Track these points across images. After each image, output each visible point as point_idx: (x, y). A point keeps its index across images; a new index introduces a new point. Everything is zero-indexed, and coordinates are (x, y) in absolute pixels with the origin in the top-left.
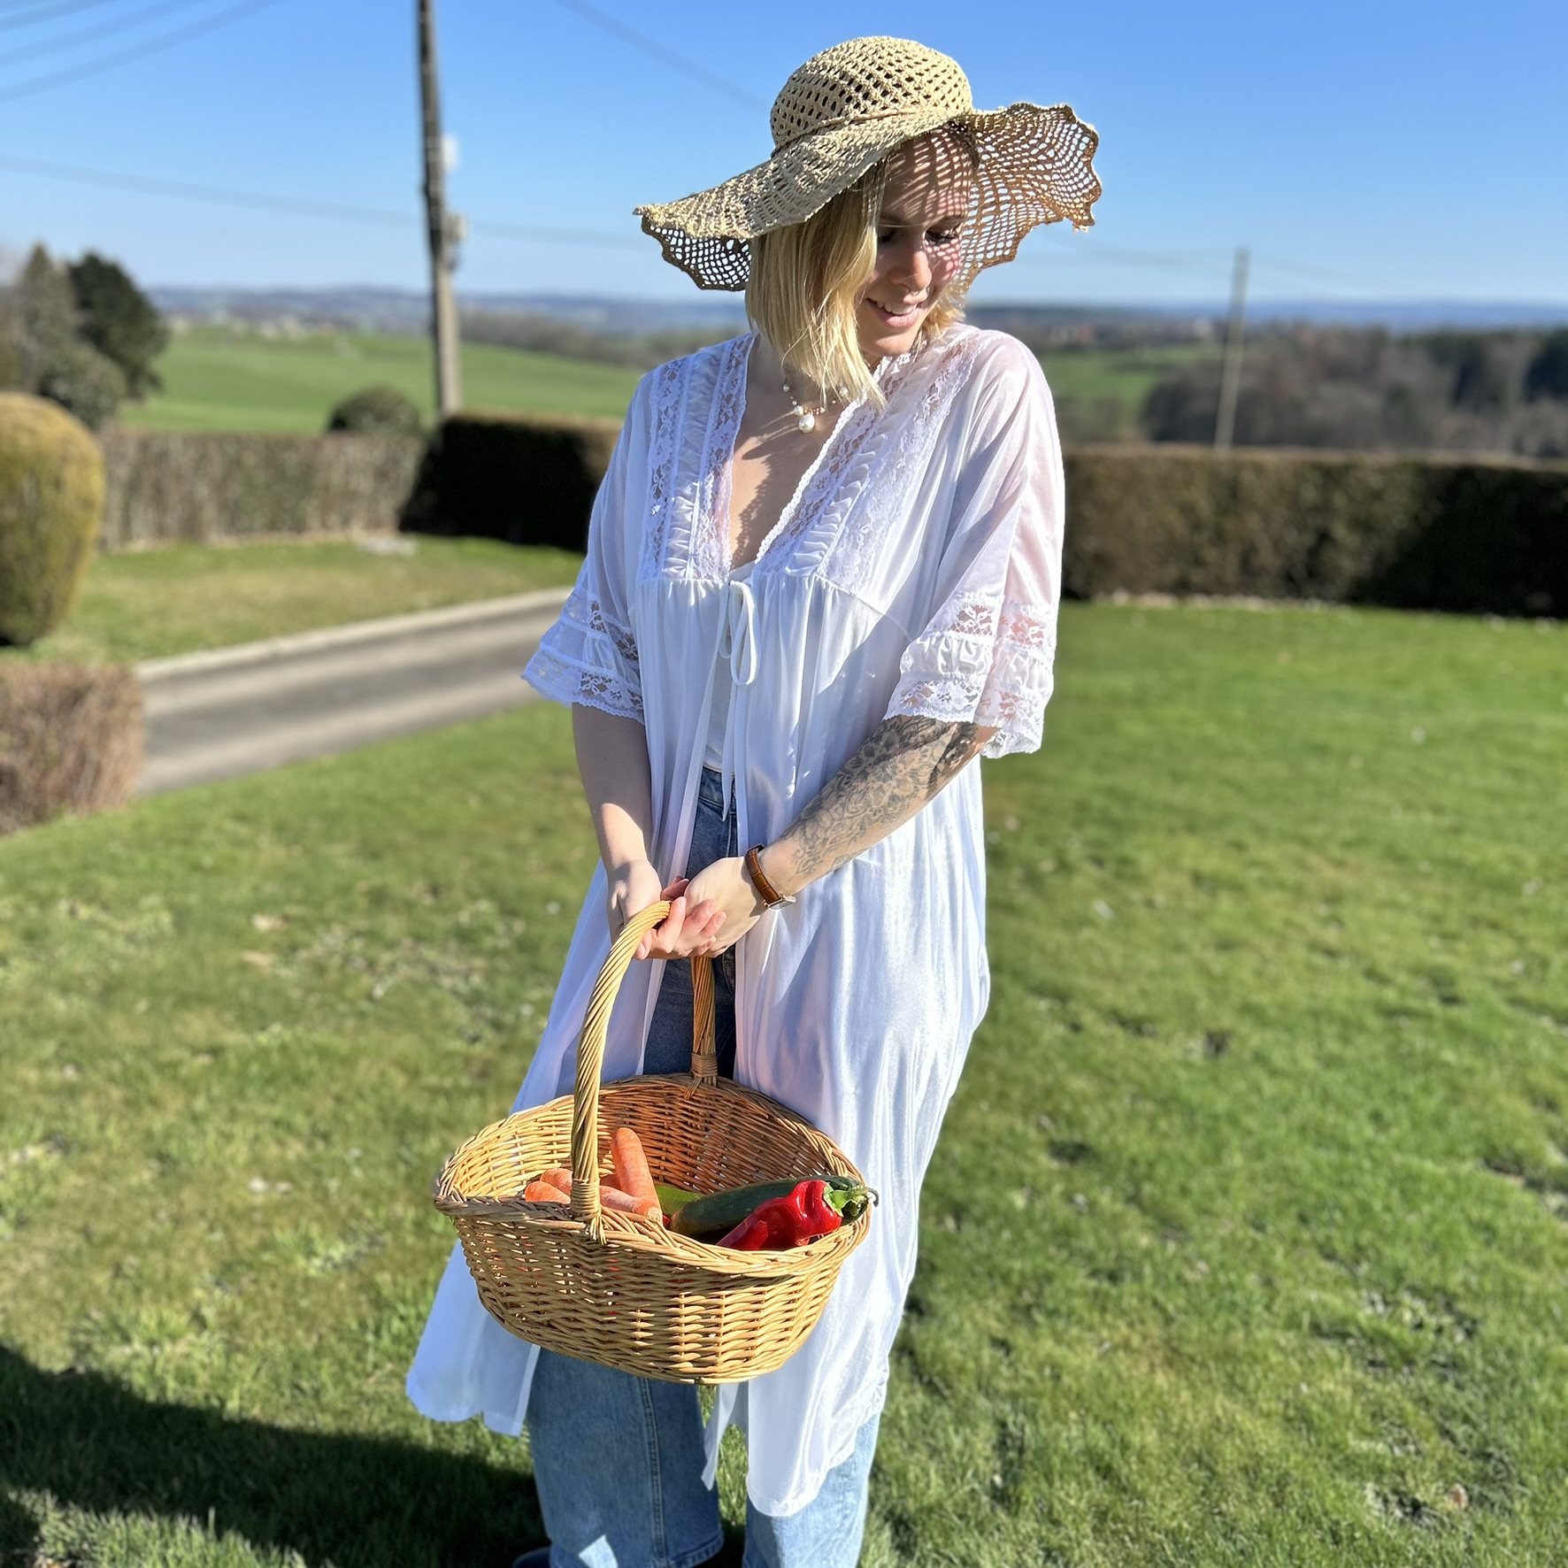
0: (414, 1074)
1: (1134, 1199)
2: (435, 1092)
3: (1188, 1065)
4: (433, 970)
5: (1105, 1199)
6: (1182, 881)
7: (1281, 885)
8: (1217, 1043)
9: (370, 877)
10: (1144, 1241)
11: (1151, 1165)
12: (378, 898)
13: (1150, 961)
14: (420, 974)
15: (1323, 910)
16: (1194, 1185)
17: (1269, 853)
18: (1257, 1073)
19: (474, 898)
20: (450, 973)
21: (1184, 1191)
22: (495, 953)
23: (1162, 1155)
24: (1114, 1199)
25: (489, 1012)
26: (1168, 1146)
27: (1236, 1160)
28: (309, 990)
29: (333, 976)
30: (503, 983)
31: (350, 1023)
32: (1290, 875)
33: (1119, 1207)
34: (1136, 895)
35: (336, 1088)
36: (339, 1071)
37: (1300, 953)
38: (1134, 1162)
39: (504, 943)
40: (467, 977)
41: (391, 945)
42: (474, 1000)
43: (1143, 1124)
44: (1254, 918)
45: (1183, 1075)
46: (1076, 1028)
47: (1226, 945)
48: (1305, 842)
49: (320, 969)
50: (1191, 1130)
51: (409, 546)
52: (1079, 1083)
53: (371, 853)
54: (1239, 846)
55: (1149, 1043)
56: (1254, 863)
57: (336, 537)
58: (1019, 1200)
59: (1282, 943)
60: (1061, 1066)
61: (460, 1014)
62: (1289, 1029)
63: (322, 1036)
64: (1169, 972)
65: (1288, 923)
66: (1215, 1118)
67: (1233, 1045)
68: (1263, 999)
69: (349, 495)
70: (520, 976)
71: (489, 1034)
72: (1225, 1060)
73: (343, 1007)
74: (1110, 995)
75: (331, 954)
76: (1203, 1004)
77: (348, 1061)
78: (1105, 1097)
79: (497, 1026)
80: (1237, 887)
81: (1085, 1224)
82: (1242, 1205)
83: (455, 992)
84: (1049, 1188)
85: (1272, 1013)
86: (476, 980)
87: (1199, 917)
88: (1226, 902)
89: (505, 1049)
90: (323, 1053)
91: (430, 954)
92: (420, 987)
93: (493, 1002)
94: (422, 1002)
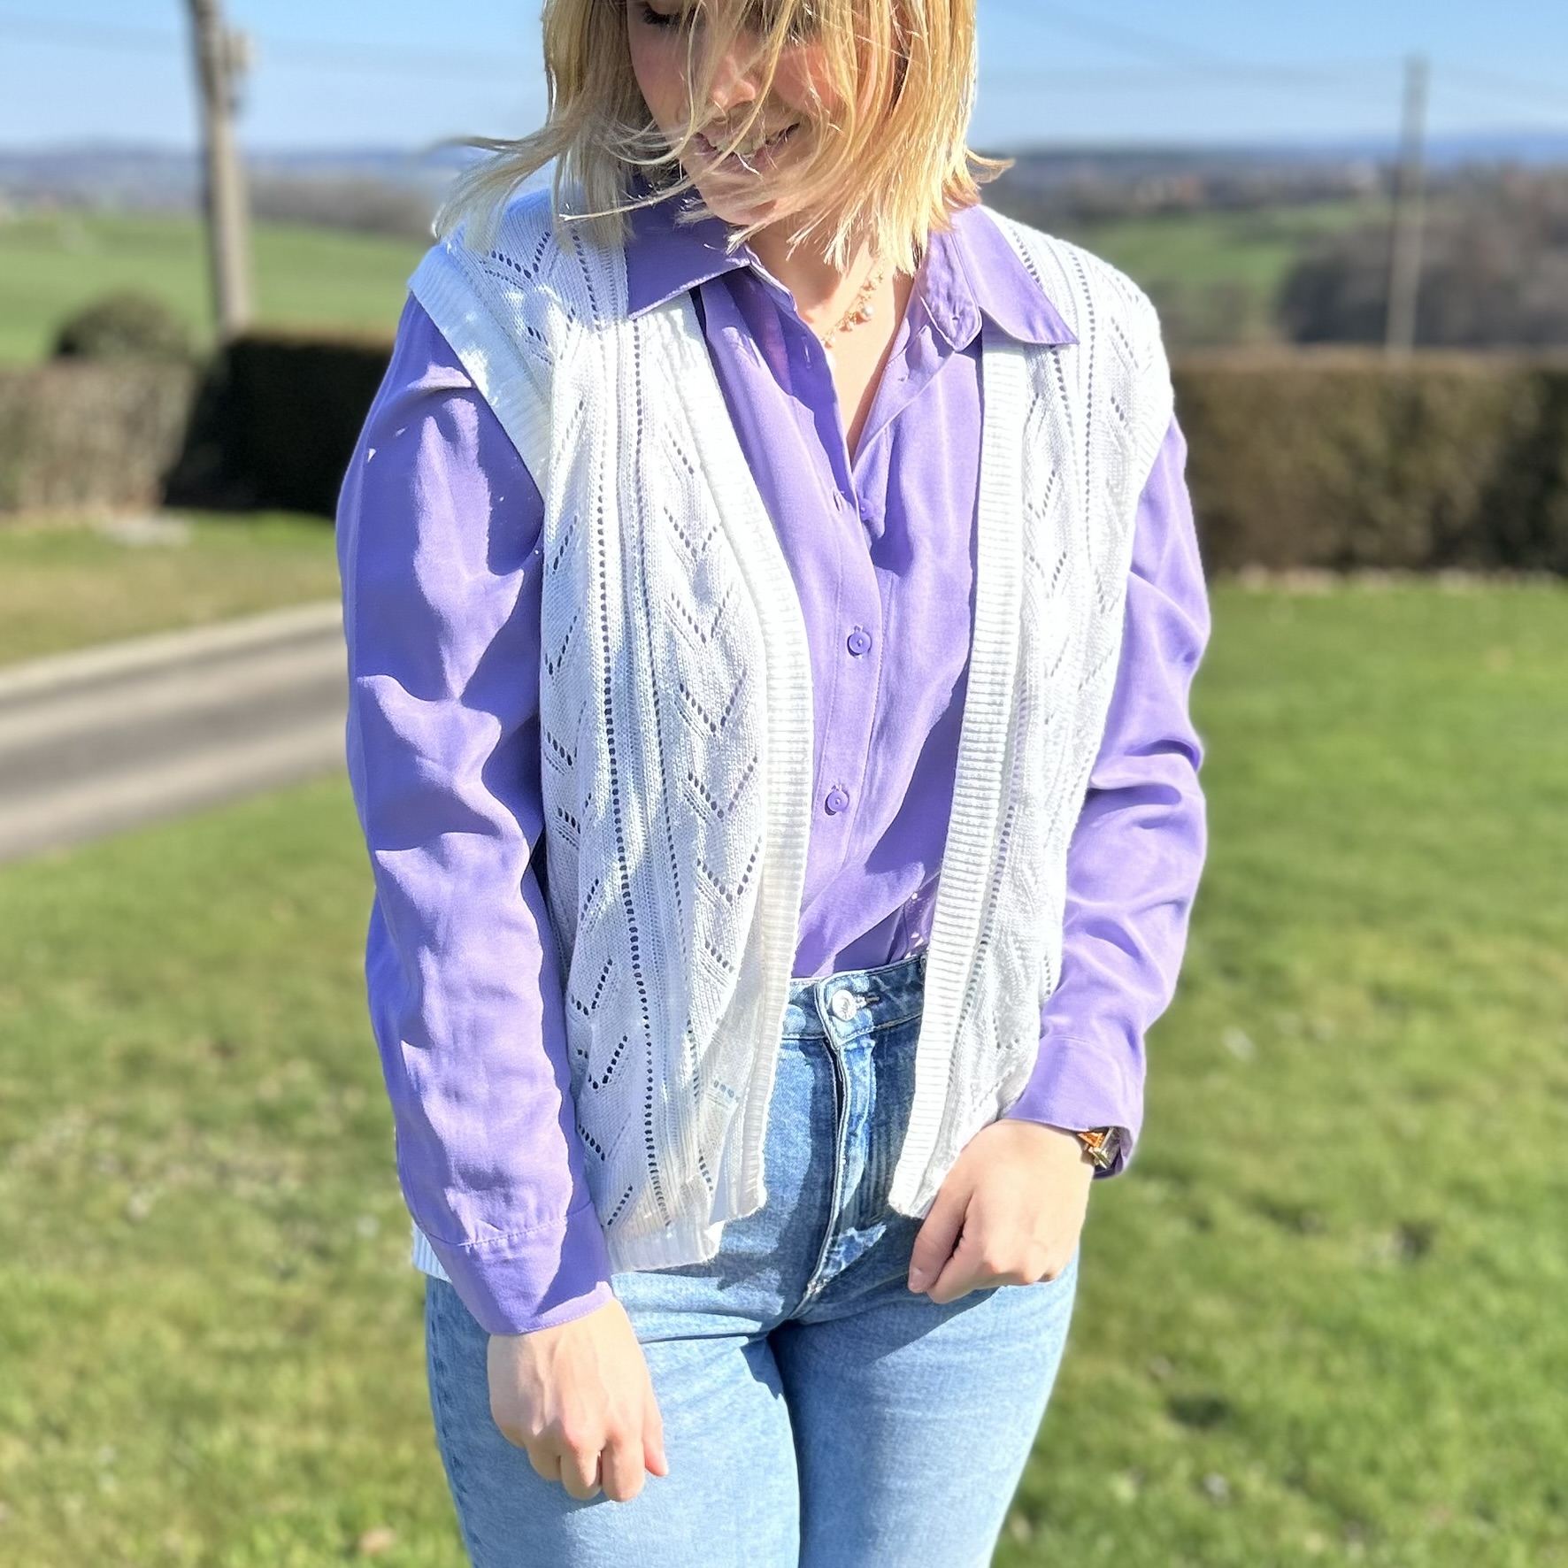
0: (193, 1329)
1: (1297, 1481)
2: (228, 1357)
3: (1372, 1275)
4: (223, 1172)
5: (1255, 1483)
6: (1357, 999)
7: (1504, 999)
8: (1417, 1240)
9: (124, 1031)
10: (1314, 1543)
11: (1322, 1429)
12: (137, 1064)
13: (1314, 1119)
14: (203, 1177)
16: (1389, 1457)
17: (1486, 952)
18: (1476, 1282)
19: (283, 1057)
20: (250, 1173)
21: (1372, 1467)
22: (316, 1142)
23: (1337, 1413)
24: (1267, 1482)
25: (309, 1232)
26: (1345, 1399)
28: (32, 1208)
29: (69, 1184)
30: (331, 1189)
31: (95, 1258)
32: (1516, 983)
33: (1275, 1494)
34: (1287, 1020)
35: (76, 1357)
36: (80, 1331)
37: (1536, 1101)
38: (1295, 1424)
39: (330, 1125)
40: (274, 1178)
41: (158, 1134)
42: (286, 1214)
43: (1307, 1368)
44: (1467, 1051)
45: (1365, 1289)
46: (1203, 1223)
47: (1424, 1091)
49: (47, 1174)
50: (1380, 1371)
51: (177, 530)
52: (1211, 1308)
53: (124, 994)
54: (1439, 943)
55: (1312, 1244)
56: (1463, 969)
57: (66, 518)
58: (1124, 1489)
59: (1509, 1085)
60: (1182, 1282)
61: (262, 1237)
62: (1520, 1212)
63: (55, 1277)
64: (1340, 1136)
65: (1519, 1057)
66: (1414, 1352)
67: (1441, 1243)
68: (1484, 1171)
69: (84, 454)
70: (354, 1173)
71: (309, 1265)
72: (1431, 1267)
73: (83, 1232)
74: (1254, 1173)
75: (62, 1149)
76: (1394, 1182)
77: (93, 1315)
78: (1249, 1327)
79: (322, 1252)
80: (1439, 1005)
81: (1226, 1522)
82: (1460, 1484)
83: (257, 1205)
84: (1166, 1470)
85: (1498, 1193)
86: (291, 1185)
87: (1382, 1052)
88: (1422, 1029)
89: (336, 1287)
90: (55, 1304)
91: (218, 1146)
92: (203, 1199)
93: (316, 1218)
94: (206, 1223)
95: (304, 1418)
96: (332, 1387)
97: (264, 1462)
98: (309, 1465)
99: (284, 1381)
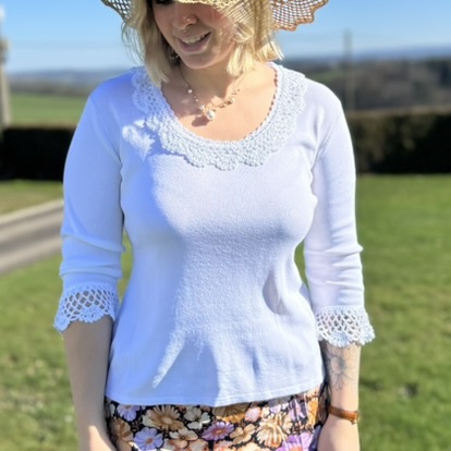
3: (402, 403)
4: (17, 403)
6: (377, 309)
7: (421, 305)
8: (412, 389)
14: (10, 406)
15: (443, 315)
17: (413, 290)
19: (34, 360)
20: (26, 402)
22: (48, 389)
25: (48, 422)
26: (402, 448)
30: (55, 406)
32: (422, 299)
37: (438, 337)
39: (52, 383)
40: (35, 403)
42: (40, 416)
43: (388, 438)
44: (414, 323)
45: (401, 408)
47: (404, 338)
48: (426, 282)
55: (380, 394)
56: (407, 296)
59: (429, 334)
61: (32, 426)
62: (444, 377)
66: (421, 429)
67: (420, 389)
70: (61, 400)
71: (50, 436)
76: (402, 369)
79: (54, 430)
80: (403, 309)
83: (29, 414)
85: (435, 371)
86: (40, 405)
91: (15, 394)
92: (11, 413)
93: (50, 417)
94: (13, 422)
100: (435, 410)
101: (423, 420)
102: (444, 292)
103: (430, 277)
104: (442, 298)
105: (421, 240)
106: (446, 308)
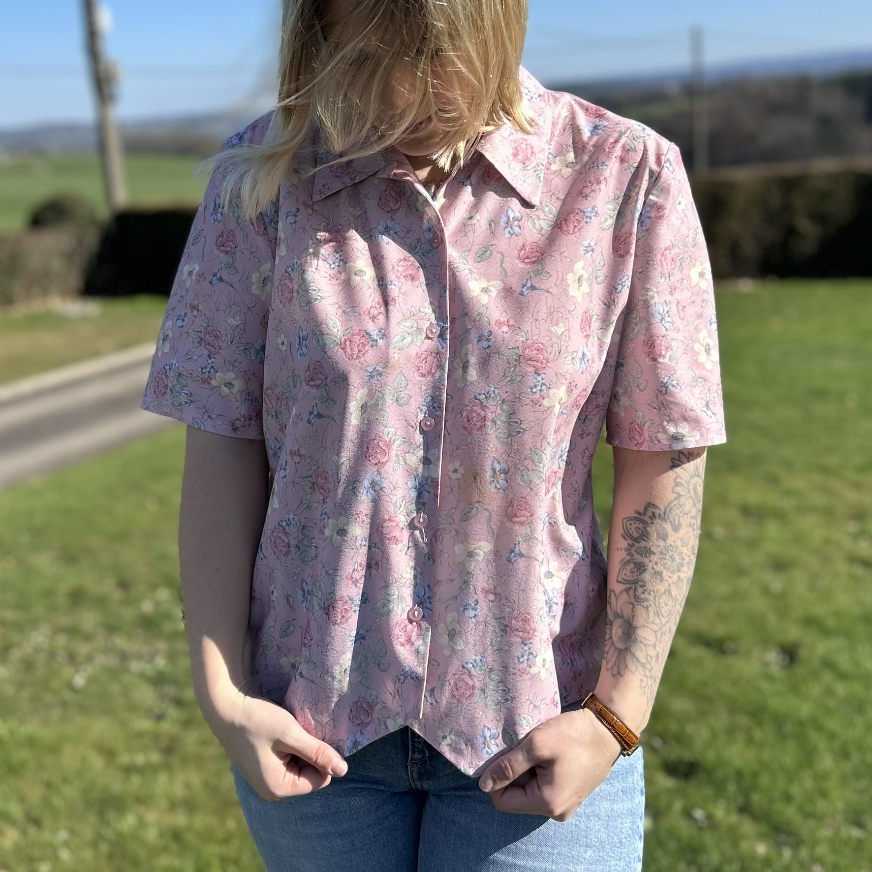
0: (109, 754)
1: (745, 809)
3: (770, 678)
4: (124, 657)
5: (720, 811)
6: (733, 514)
7: (814, 510)
8: (790, 654)
9: (70, 579)
10: (761, 849)
11: (755, 775)
12: (77, 597)
13: (721, 587)
14: (112, 661)
15: (852, 527)
16: (795, 790)
17: (799, 482)
18: (827, 677)
19: (154, 587)
20: (139, 657)
21: (788, 798)
22: (173, 636)
23: (762, 765)
24: (728, 812)
25: (171, 690)
26: (766, 755)
27: (826, 762)
28: (20, 685)
29: (41, 671)
30: (182, 664)
31: (55, 713)
32: (818, 499)
33: (734, 818)
35: (45, 775)
36: (47, 760)
37: (842, 566)
39: (179, 626)
41: (88, 637)
42: (158, 680)
43: (741, 737)
44: (799, 540)
45: (766, 686)
47: (780, 565)
48: (825, 470)
49: (28, 665)
50: (782, 736)
52: (680, 704)
53: (69, 558)
55: (731, 660)
56: (789, 493)
59: (826, 559)
61: (146, 695)
62: (848, 635)
63: (31, 728)
64: (736, 596)
65: (827, 541)
66: (801, 724)
67: (803, 653)
68: (820, 610)
71: (173, 712)
72: (801, 669)
73: (49, 698)
75: (38, 650)
76: (772, 619)
79: (179, 703)
80: (780, 516)
81: (708, 839)
82: (840, 805)
83: (142, 676)
85: (831, 623)
86: (161, 662)
87: (753, 544)
88: (772, 529)
89: (187, 724)
90: (32, 742)
91: (121, 642)
92: (113, 674)
93: (176, 682)
94: (115, 688)
95: (173, 806)
96: (187, 785)
97: (151, 834)
98: (176, 836)
99: (161, 783)
100: (829, 692)
101: (805, 710)
102: (857, 486)
103: (833, 460)
104: (852, 496)
105: (821, 394)
106: (859, 516)
